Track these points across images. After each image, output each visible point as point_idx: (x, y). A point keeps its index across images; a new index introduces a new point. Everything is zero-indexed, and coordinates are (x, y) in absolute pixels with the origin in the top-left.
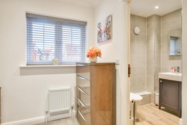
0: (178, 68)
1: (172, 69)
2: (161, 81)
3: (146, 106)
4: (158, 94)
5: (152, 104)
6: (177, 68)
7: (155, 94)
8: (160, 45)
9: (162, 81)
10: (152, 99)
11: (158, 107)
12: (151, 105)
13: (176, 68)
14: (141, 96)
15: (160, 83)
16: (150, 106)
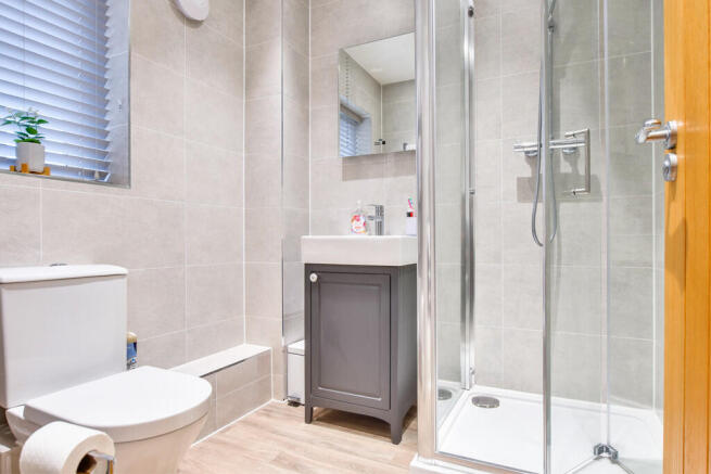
0: (380, 210)
1: (356, 218)
2: (314, 278)
3: (245, 422)
4: (301, 346)
5: (273, 400)
6: (377, 211)
7: (286, 351)
8: (305, 112)
9: (319, 278)
10: (275, 379)
11: (301, 411)
12: (268, 413)
13: (373, 213)
14: (203, 380)
15: (309, 286)
16: (264, 419)
